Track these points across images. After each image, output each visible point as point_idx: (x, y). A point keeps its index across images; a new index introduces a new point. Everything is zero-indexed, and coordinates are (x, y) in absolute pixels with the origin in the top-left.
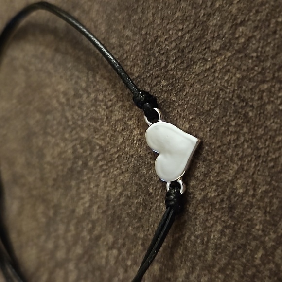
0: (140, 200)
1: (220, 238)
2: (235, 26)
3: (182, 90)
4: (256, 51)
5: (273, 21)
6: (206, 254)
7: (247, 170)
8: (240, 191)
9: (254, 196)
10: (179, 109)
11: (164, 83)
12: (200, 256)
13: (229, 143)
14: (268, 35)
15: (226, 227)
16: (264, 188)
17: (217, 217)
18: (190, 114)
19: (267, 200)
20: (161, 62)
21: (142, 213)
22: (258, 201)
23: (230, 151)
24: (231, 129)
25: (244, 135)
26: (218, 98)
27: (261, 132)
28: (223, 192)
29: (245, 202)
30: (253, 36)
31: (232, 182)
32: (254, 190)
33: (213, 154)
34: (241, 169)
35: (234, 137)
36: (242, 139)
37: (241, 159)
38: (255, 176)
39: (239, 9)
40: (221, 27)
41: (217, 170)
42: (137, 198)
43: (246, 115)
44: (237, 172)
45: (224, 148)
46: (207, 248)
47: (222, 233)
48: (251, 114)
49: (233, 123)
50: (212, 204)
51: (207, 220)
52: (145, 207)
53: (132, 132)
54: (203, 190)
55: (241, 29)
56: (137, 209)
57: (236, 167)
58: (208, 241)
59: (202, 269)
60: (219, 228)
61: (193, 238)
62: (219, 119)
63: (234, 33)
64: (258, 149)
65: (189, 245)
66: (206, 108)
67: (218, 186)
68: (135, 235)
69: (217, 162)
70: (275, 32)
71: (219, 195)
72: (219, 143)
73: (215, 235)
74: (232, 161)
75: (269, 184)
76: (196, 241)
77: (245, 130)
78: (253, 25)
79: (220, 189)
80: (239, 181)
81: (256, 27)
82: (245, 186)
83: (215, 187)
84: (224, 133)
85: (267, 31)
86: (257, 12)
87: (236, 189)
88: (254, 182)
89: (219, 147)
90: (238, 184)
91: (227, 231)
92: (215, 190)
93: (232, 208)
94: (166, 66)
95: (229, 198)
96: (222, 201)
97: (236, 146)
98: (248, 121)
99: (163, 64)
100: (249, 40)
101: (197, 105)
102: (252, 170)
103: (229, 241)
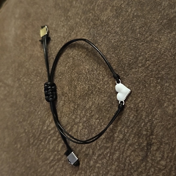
0: (109, 105)
1: (133, 119)
2: (146, 61)
3: (128, 75)
4: (151, 69)
5: (157, 62)
6: (128, 123)
7: (143, 101)
8: (140, 106)
9: (144, 108)
10: (126, 81)
11: (123, 72)
12: (126, 123)
13: (139, 93)
14: (155, 65)
15: (135, 116)
16: (147, 106)
17: (133, 113)
18: (129, 83)
19: (147, 109)
20: (123, 66)
21: (109, 109)
22: (145, 109)
23: (139, 95)
24: (141, 89)
25: (144, 91)
26: (138, 79)
27: (149, 91)
28: (135, 106)
29: (141, 109)
30: (151, 65)
31: (138, 103)
32: (144, 106)
33: (134, 95)
34: (142, 100)
35: (141, 91)
36: (143, 92)
37: (142, 97)
38: (145, 102)
39: (148, 56)
40: (142, 60)
41: (135, 99)
42: (108, 105)
43: (145, 86)
44: (140, 101)
45: (138, 94)
46: (128, 121)
47: (133, 117)
48: (147, 85)
49: (141, 87)
50: (132, 109)
51: (129, 113)
52: (111, 108)
53: (110, 85)
54: (129, 105)
55: (148, 62)
56: (108, 108)
57: (140, 99)
58: (129, 119)
59: (126, 127)
60: (133, 116)
61: (124, 118)
62: (137, 85)
63: (146, 63)
64: (147, 95)
65: (123, 120)
66: (134, 82)
67: (134, 104)
68: (106, 116)
69: (135, 97)
70: (157, 65)
71: (134, 107)
72: (136, 92)
73: (131, 118)
74: (139, 98)
75: (149, 105)
76: (125, 119)
77: (144, 90)
78: (151, 61)
79: (135, 105)
80: (140, 103)
81: (152, 62)
82: (142, 105)
83: (133, 104)
84: (138, 89)
85: (155, 64)
86: (153, 58)
87: (139, 105)
88: (145, 104)
89: (136, 93)
90: (140, 104)
91: (135, 117)
92: (133, 105)
93: (137, 111)
94: (124, 68)
95: (137, 108)
96: (135, 108)
97: (141, 94)
98: (146, 87)
99: (123, 67)
100: (150, 65)
101: (132, 80)
102: (144, 101)
103: (135, 120)
